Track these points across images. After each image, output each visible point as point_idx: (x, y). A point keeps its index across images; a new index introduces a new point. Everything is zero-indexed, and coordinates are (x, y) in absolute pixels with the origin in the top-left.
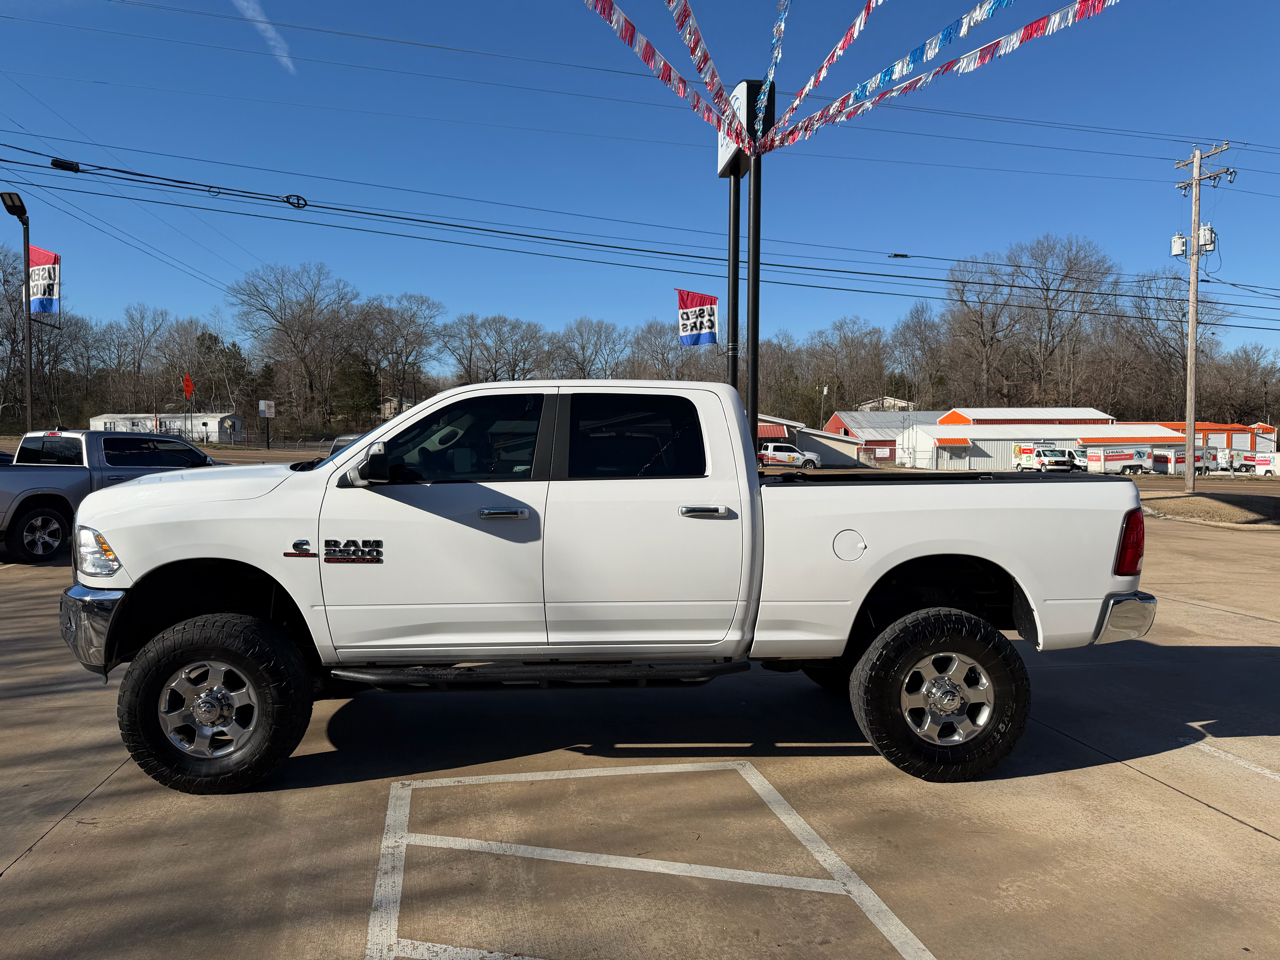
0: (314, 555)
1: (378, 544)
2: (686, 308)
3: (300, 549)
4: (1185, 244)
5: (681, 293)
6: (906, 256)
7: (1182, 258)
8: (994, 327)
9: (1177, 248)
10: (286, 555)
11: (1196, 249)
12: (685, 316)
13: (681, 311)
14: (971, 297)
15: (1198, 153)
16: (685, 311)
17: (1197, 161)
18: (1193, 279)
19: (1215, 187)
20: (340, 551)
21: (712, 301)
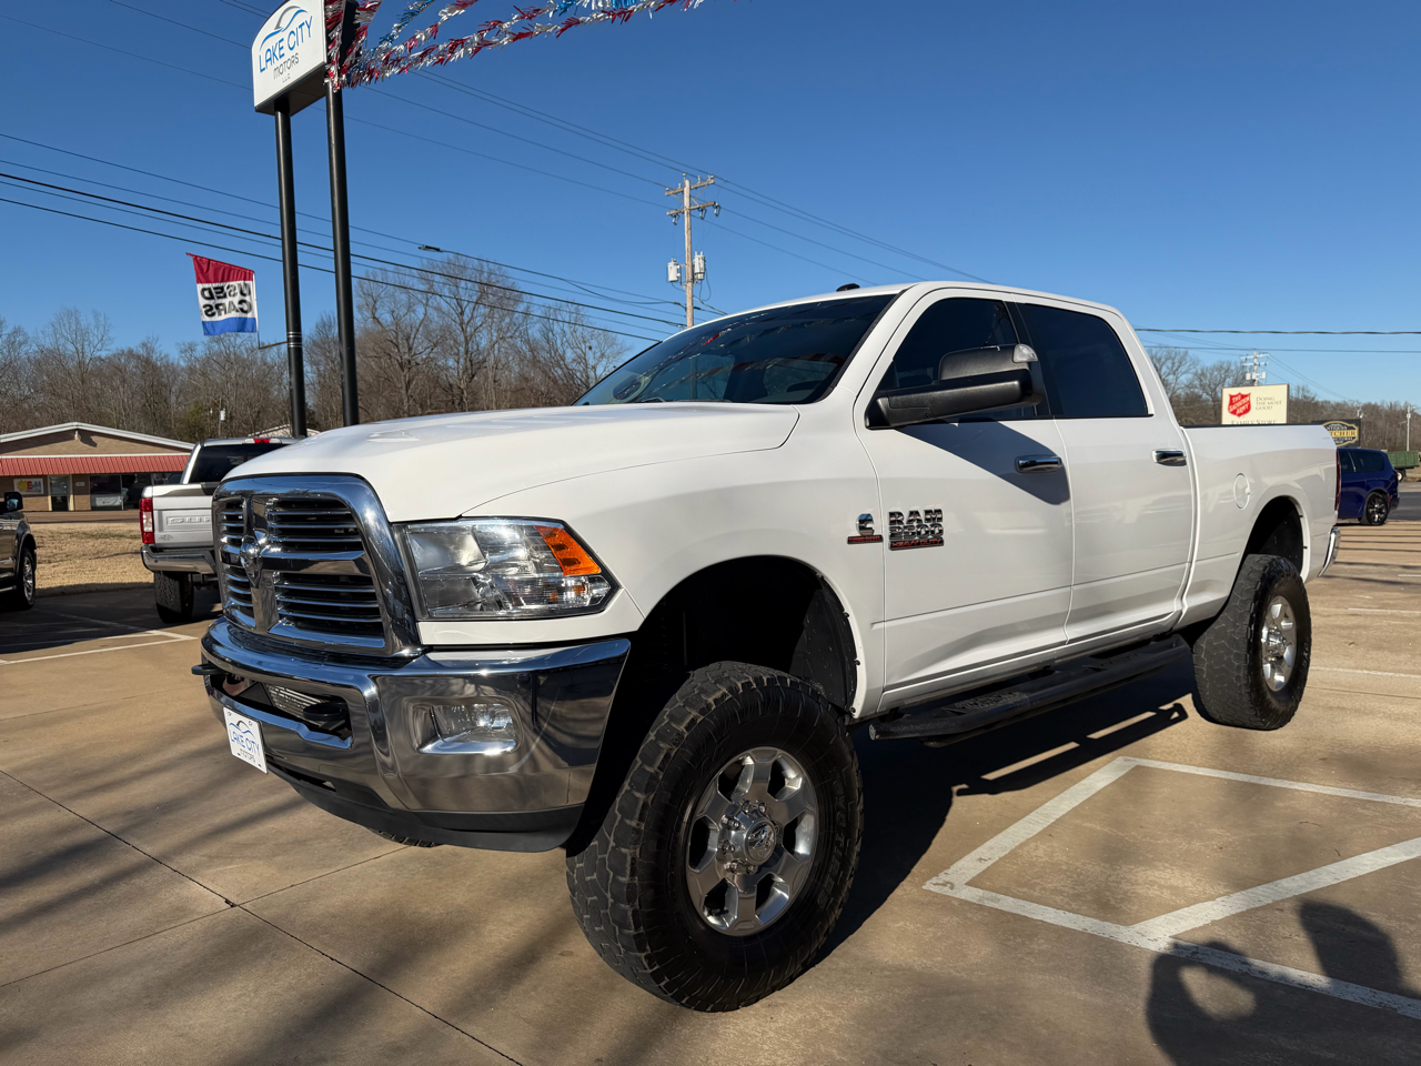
0: (880, 539)
2: (208, 282)
3: (865, 535)
4: (679, 271)
5: (198, 261)
6: (438, 250)
7: (677, 285)
8: (410, 349)
9: (673, 275)
10: (851, 541)
11: (690, 277)
12: (207, 294)
13: (200, 287)
15: (687, 183)
16: (207, 286)
17: (686, 190)
18: (689, 305)
19: (702, 218)
20: (905, 527)
21: (246, 275)
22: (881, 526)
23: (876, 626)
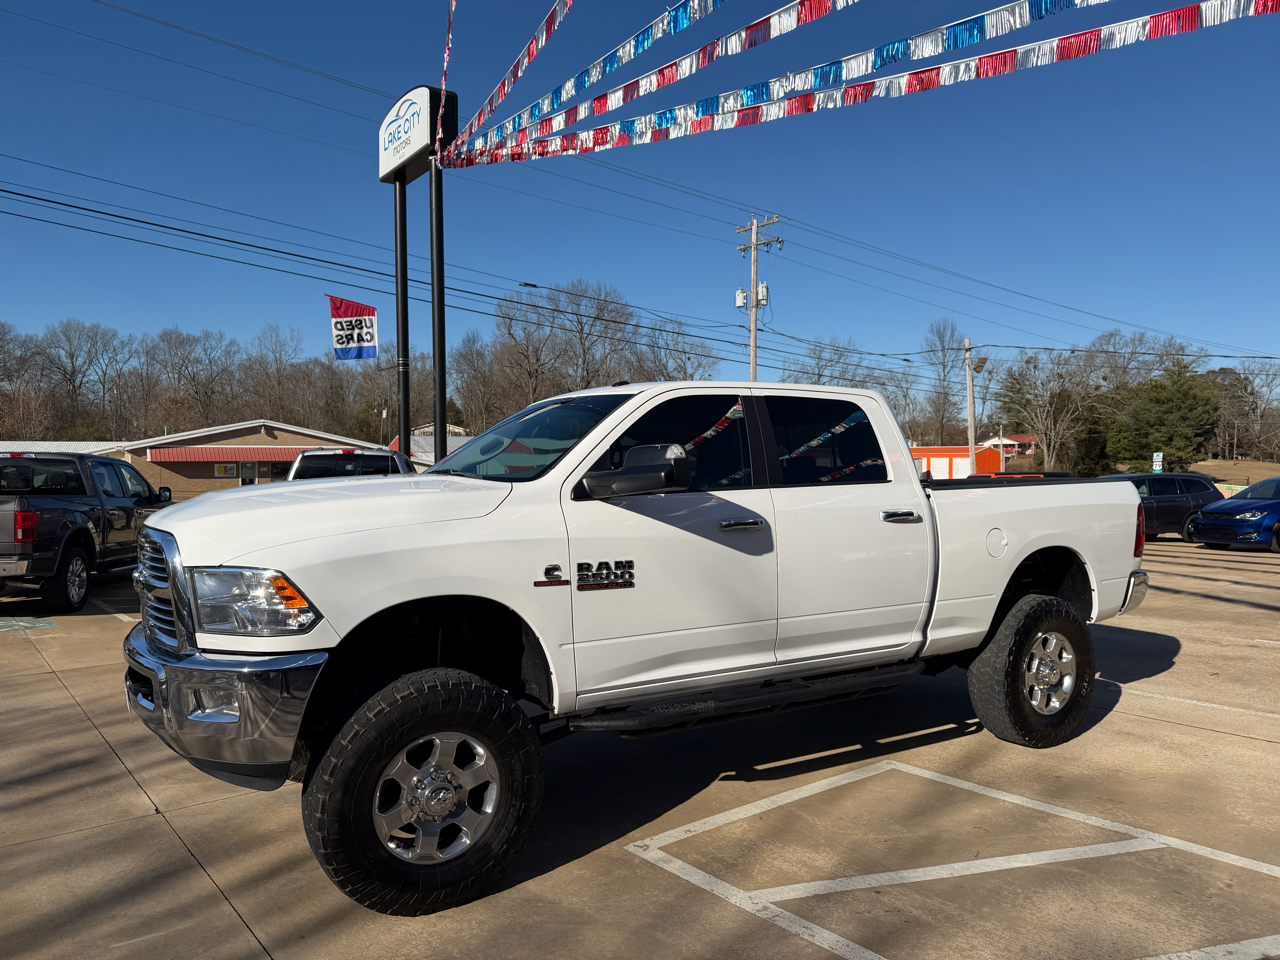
0: (567, 583)
1: (630, 564)
2: (340, 317)
3: (552, 577)
4: (745, 298)
5: (333, 300)
6: (535, 286)
7: (743, 310)
8: (538, 360)
9: (740, 302)
10: (537, 584)
11: (755, 303)
12: (339, 326)
13: (334, 320)
14: (519, 333)
15: (755, 221)
16: (339, 320)
17: (754, 228)
18: (753, 328)
19: (768, 252)
20: (594, 575)
21: (371, 311)
22: (570, 573)
23: (564, 647)
